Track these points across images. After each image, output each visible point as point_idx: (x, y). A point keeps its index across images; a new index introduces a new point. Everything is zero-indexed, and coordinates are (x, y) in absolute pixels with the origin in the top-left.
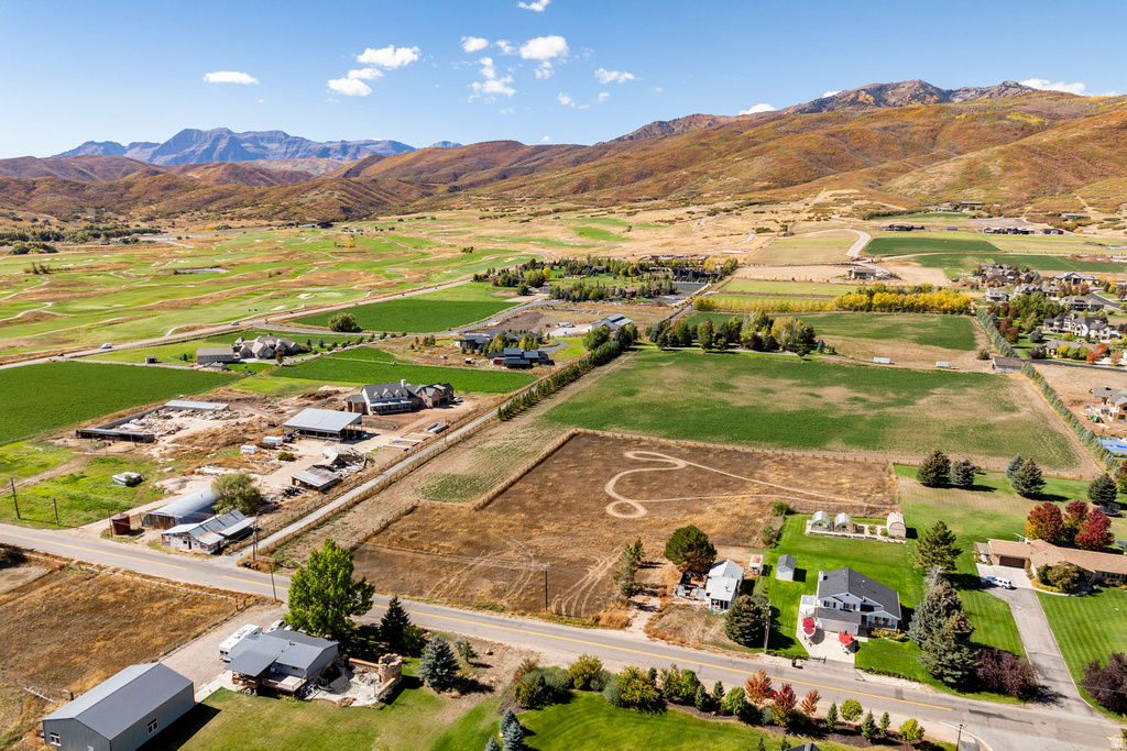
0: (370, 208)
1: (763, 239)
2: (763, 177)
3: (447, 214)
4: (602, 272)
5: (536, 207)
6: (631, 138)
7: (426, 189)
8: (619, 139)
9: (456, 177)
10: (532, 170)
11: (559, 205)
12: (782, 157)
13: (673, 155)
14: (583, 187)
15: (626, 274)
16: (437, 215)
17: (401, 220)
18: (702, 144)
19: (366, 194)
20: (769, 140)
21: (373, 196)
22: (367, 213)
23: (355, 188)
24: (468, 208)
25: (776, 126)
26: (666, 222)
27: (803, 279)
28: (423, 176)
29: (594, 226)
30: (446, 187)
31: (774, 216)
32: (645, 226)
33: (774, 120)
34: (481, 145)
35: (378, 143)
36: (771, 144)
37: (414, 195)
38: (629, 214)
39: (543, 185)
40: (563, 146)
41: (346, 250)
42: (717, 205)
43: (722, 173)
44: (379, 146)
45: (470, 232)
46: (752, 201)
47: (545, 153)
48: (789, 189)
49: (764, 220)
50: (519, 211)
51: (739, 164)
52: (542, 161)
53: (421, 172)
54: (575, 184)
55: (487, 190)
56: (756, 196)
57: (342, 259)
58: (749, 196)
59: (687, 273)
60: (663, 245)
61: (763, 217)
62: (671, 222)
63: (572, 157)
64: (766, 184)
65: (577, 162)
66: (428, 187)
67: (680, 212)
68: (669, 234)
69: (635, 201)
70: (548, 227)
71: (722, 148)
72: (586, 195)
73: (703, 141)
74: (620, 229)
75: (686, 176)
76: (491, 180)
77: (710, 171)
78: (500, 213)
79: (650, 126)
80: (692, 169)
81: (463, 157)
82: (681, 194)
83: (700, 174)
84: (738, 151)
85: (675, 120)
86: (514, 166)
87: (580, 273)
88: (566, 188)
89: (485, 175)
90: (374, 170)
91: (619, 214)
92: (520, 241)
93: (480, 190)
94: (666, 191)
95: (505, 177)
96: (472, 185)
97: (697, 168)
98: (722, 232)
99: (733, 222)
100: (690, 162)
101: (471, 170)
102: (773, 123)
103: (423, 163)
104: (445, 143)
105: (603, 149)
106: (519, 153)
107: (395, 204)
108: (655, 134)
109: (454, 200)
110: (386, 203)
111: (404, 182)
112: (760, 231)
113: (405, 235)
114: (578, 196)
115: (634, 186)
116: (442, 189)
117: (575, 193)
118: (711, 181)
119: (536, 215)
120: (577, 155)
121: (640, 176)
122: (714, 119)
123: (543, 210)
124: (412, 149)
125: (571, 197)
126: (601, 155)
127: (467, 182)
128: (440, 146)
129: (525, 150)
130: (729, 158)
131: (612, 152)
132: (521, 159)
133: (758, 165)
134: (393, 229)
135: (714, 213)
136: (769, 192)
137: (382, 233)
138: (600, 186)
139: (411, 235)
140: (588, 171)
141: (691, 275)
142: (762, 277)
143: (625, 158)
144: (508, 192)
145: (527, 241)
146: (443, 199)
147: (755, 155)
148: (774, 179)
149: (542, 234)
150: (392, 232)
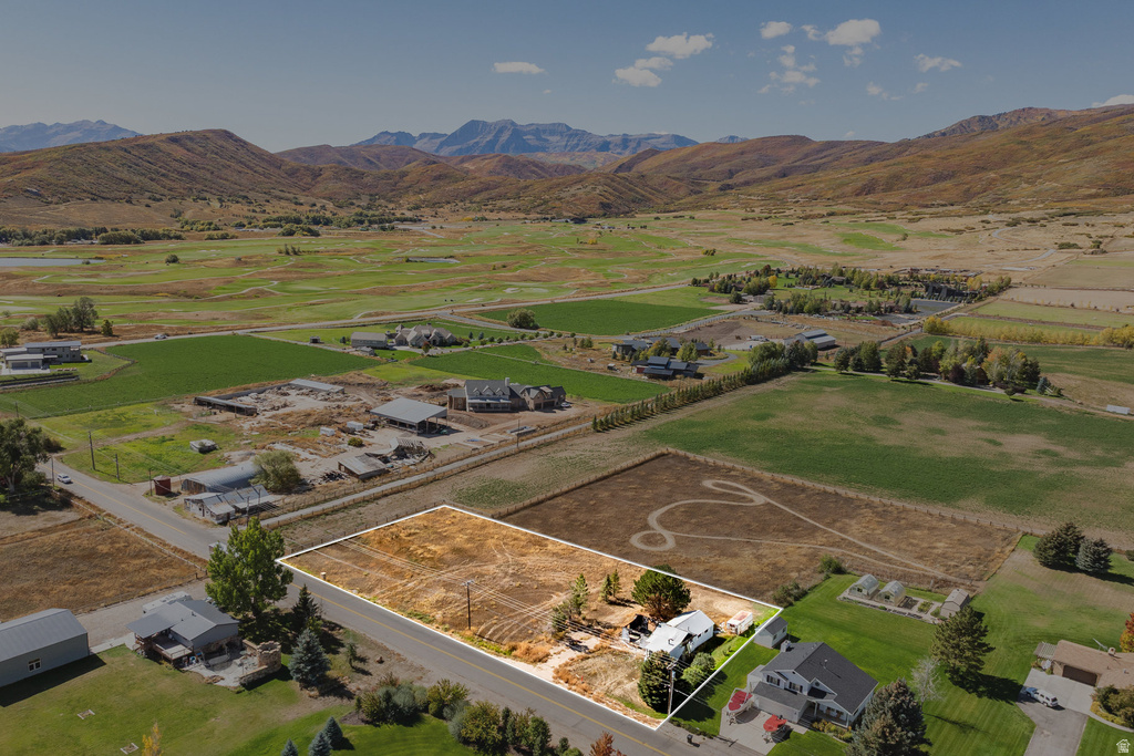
0: (632, 205)
1: (1065, 255)
2: (1091, 184)
3: (711, 213)
4: (841, 283)
5: (808, 209)
6: (944, 134)
7: (696, 186)
8: (928, 136)
9: (731, 174)
10: (817, 168)
11: (835, 209)
12: (1120, 160)
13: (983, 155)
14: (868, 189)
15: (867, 287)
16: (698, 214)
17: (657, 218)
18: (1021, 143)
19: (631, 190)
20: (1110, 138)
21: (637, 193)
22: (627, 209)
23: (619, 183)
24: (735, 207)
25: (1123, 122)
26: (953, 231)
27: (1086, 305)
28: (696, 173)
29: (864, 232)
30: (719, 185)
31: (1088, 230)
32: (926, 234)
33: (1122, 114)
34: (764, 140)
35: (660, 137)
36: (1111, 143)
37: (682, 192)
38: (911, 221)
39: (822, 185)
40: (857, 142)
41: (586, 247)
42: (1022, 214)
43: (1039, 177)
44: (661, 140)
45: (723, 233)
46: (1068, 211)
47: (835, 150)
48: (1122, 198)
49: (1074, 234)
50: (787, 213)
51: (1063, 167)
52: (830, 158)
53: (694, 169)
54: (860, 184)
55: (763, 188)
56: (1074, 206)
57: (577, 255)
58: (1067, 204)
59: (939, 290)
60: (935, 257)
61: (1074, 230)
62: (959, 232)
63: (866, 155)
64: (1093, 191)
65: (870, 160)
66: (699, 184)
67: (974, 221)
68: (949, 245)
69: (927, 206)
70: (811, 232)
71: (1047, 147)
72: (870, 198)
73: (1024, 139)
74: (893, 237)
75: (994, 180)
76: (768, 178)
77: (1025, 175)
78: (766, 215)
79: (969, 122)
80: (1002, 171)
81: (742, 153)
82: (984, 200)
83: (1012, 177)
84: (1066, 151)
85: (1000, 115)
86: (798, 164)
87: (813, 283)
88: (848, 189)
89: (763, 173)
90: (645, 166)
91: (900, 222)
92: (775, 245)
93: (751, 189)
94: (968, 195)
95: (785, 176)
96: (747, 183)
97: (1008, 170)
98: (1014, 246)
99: (1034, 235)
100: (1004, 163)
101: (749, 168)
102: (1119, 119)
103: (699, 159)
104: (732, 138)
105: (905, 145)
106: (806, 149)
107: (659, 201)
108: (973, 131)
109: (722, 199)
110: (650, 200)
111: (674, 178)
112: (1063, 246)
113: (655, 234)
114: (860, 199)
115: (928, 189)
116: (713, 187)
117: (857, 195)
118: (1024, 185)
119: (806, 218)
120: (873, 152)
121: (938, 178)
122: (1049, 114)
123: (816, 212)
124: (696, 143)
125: (852, 199)
126: (899, 154)
127: (742, 180)
128: (726, 141)
129: (813, 146)
130: (1053, 159)
131: (913, 150)
132: (806, 156)
133: (1088, 168)
134: (645, 227)
135: (1014, 223)
136: (1094, 201)
137: (633, 231)
138: (888, 188)
139: (661, 234)
140: (879, 171)
141: (944, 293)
142: (1031, 300)
143: (926, 156)
144: (782, 192)
145: (782, 246)
146: (711, 197)
147: (1087, 156)
148: (1106, 187)
149: (803, 239)
150: (643, 230)
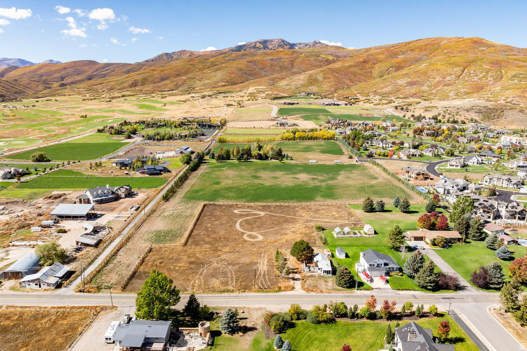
0: (16, 95)
1: (231, 109)
2: (222, 81)
3: (62, 98)
4: (163, 126)
5: (112, 94)
6: (153, 61)
7: (47, 85)
8: (146, 61)
9: (62, 79)
10: (105, 76)
11: (124, 93)
12: (229, 72)
13: (178, 69)
14: (135, 84)
15: (176, 127)
16: (58, 98)
17: (37, 101)
18: (191, 64)
19: (12, 87)
20: (222, 63)
21: (16, 89)
22: (14, 97)
23: (5, 84)
24: (73, 95)
25: (224, 57)
26: (182, 101)
27: (258, 127)
28: (44, 78)
29: (146, 103)
30: (58, 84)
31: (232, 98)
32: (172, 103)
33: (222, 54)
34: (75, 62)
35: (10, 59)
36: (223, 65)
37: (40, 88)
38: (162, 98)
39: (113, 83)
40: (119, 64)
41: (11, 118)
42: (204, 93)
43: (203, 78)
44: (11, 61)
45: (80, 107)
46: (220, 92)
47: (110, 67)
48: (235, 86)
49: (229, 100)
50: (103, 96)
51: (210, 74)
52: (110, 71)
53: (42, 76)
54: (130, 82)
55: (82, 85)
56: (222, 89)
57: (12, 123)
58: (218, 89)
59: (205, 125)
60: (185, 113)
61: (228, 99)
62: (184, 101)
63: (125, 69)
64: (224, 83)
65: (128, 72)
66: (48, 84)
67: (188, 97)
68: (186, 107)
69: (162, 91)
70: (122, 104)
71: (201, 67)
72: (137, 88)
73: (191, 63)
74: (160, 105)
75: (185, 80)
76: (83, 81)
77: (197, 77)
78: (93, 98)
79: (162, 55)
80: (188, 76)
81: (65, 68)
82: (185, 88)
83: (192, 78)
84: (208, 68)
85: (173, 53)
86: (95, 73)
87: (152, 127)
88: (126, 85)
89: (79, 78)
90: (13, 74)
91: (157, 97)
92: (109, 111)
93: (78, 86)
94: (177, 87)
95: (90, 79)
96: (73, 83)
97: (190, 75)
98: (211, 106)
99: (214, 101)
100: (186, 73)
101: (71, 75)
103: (42, 71)
104: (51, 61)
105: (140, 66)
106: (97, 67)
107: (30, 93)
108: (164, 59)
109: (64, 91)
110: (25, 92)
111: (34, 81)
112: (228, 105)
113: (43, 109)
114: (133, 89)
115: (161, 84)
116: (56, 85)
117: (131, 87)
118: (198, 82)
119: (113, 98)
120: (129, 69)
121: (163, 79)
122: (192, 53)
123: (116, 95)
124: (32, 64)
125: (129, 89)
126: (140, 69)
127: (70, 81)
128: (48, 62)
129: (100, 65)
130: (205, 71)
131: (145, 67)
132: (97, 70)
133: (219, 75)
134: (35, 106)
135: (204, 97)
136: (226, 87)
137: (28, 108)
138: (143, 84)
139: (47, 109)
140: (136, 76)
141: (207, 126)
142: (240, 127)
143: (153, 70)
144: (95, 87)
145: (113, 111)
146: (58, 90)
147: (217, 70)
148: (227, 82)
149: (120, 108)
150: (34, 108)
